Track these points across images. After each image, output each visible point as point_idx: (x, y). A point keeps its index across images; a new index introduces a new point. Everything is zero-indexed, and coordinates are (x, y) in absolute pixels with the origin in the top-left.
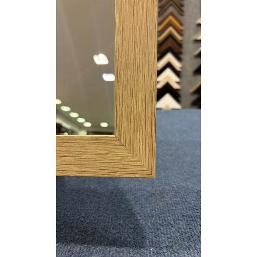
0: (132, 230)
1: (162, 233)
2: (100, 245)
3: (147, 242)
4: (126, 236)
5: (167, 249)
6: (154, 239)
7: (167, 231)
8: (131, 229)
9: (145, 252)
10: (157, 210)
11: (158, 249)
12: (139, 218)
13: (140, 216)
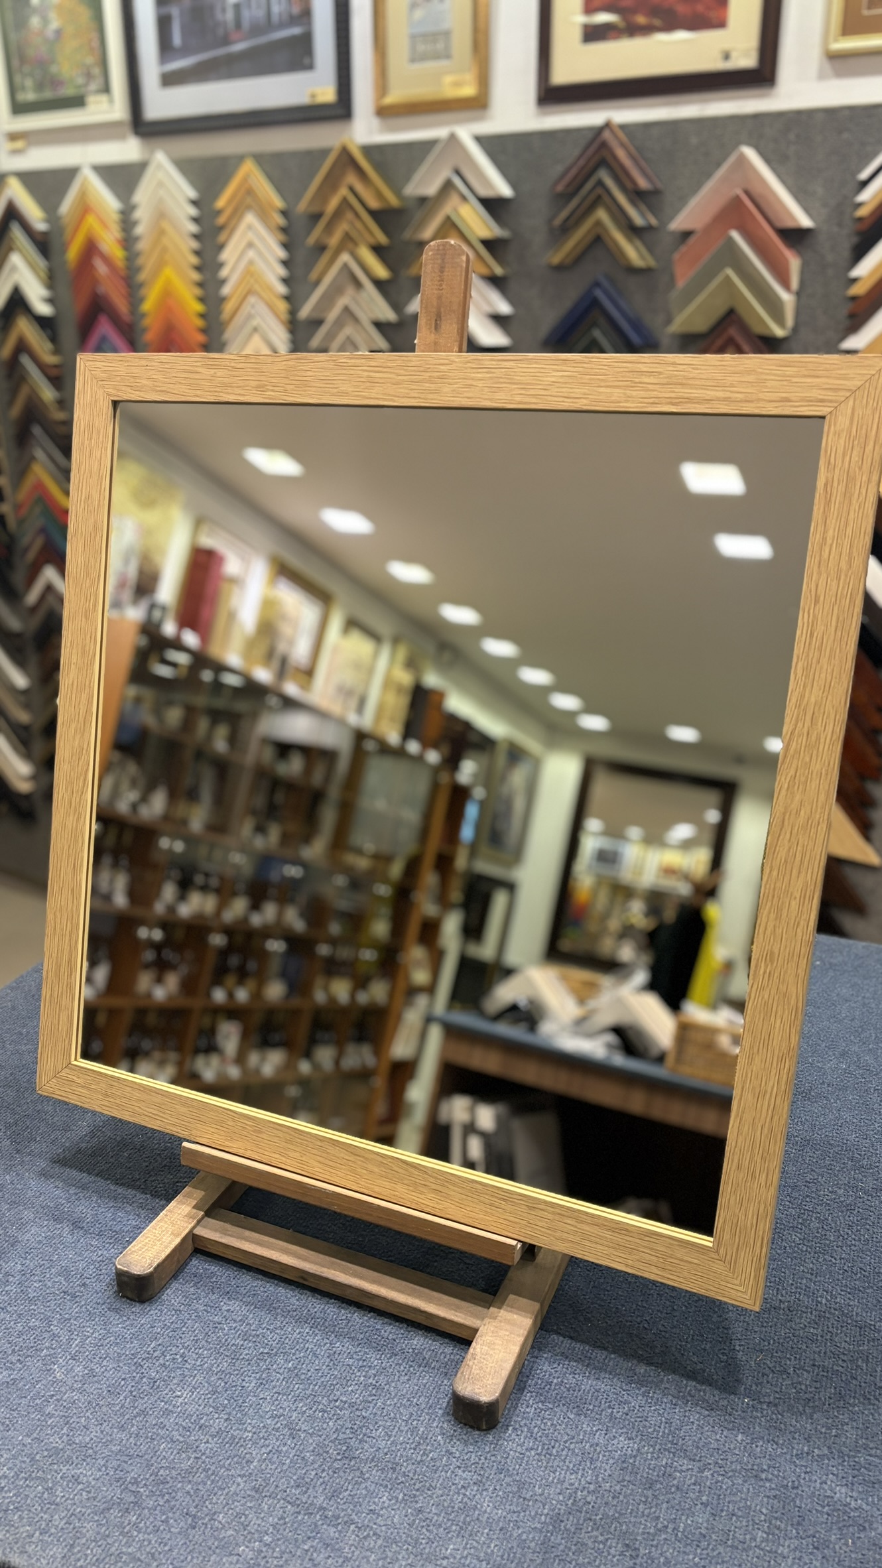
0: (723, 1364)
1: (768, 1382)
2: (674, 1372)
3: (742, 1389)
4: (713, 1370)
5: (768, 1406)
6: (754, 1387)
7: (777, 1381)
8: (722, 1362)
9: (736, 1400)
10: (772, 1342)
11: (755, 1402)
12: (737, 1348)
13: (739, 1345)
